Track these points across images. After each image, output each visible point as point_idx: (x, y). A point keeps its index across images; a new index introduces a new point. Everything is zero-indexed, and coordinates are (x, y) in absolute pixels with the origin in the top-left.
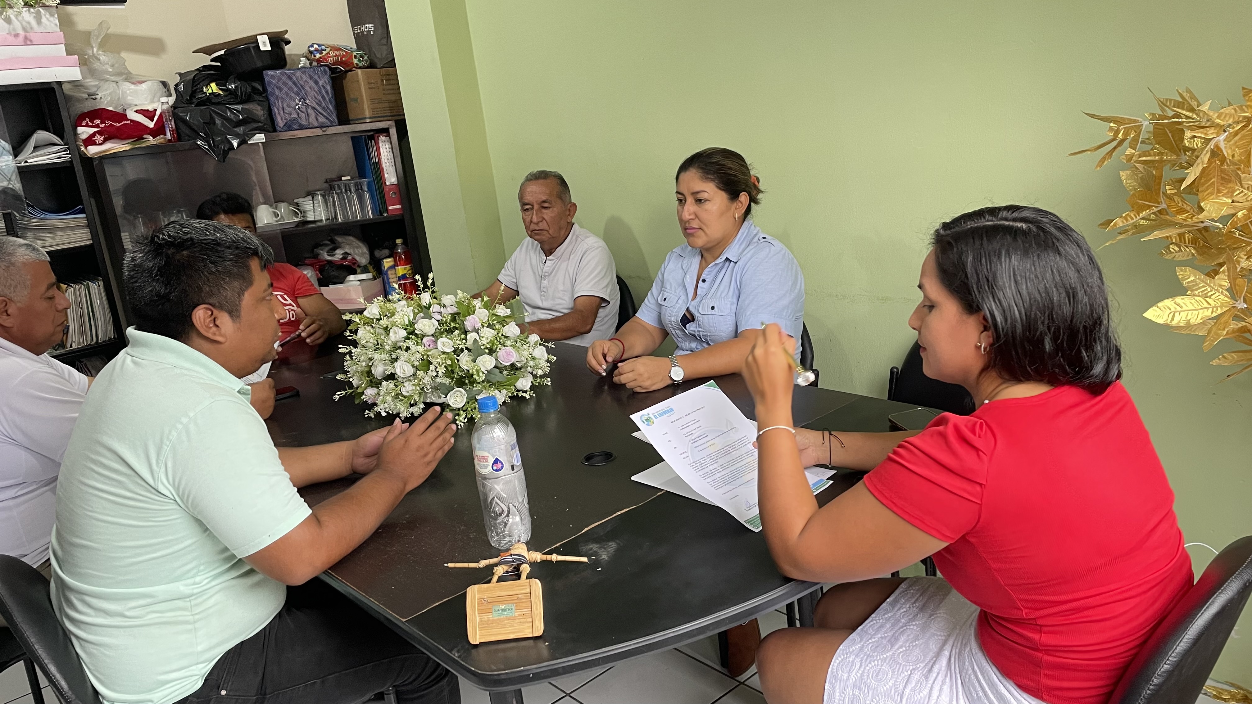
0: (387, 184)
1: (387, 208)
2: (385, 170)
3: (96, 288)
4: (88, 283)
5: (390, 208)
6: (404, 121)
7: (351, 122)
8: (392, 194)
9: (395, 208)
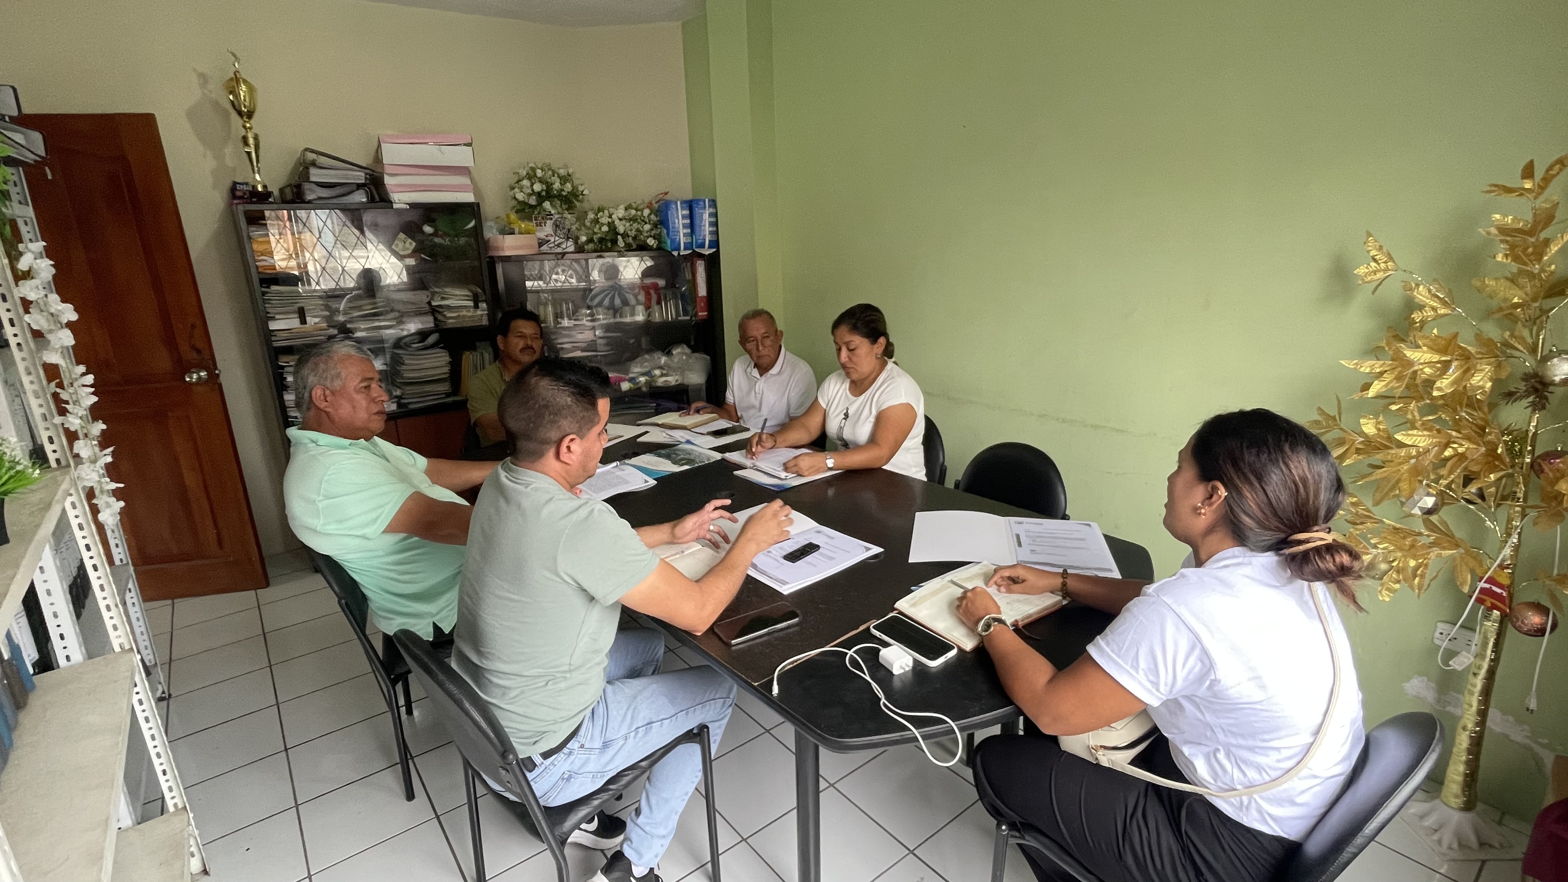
0: (699, 296)
1: (695, 314)
2: (698, 285)
5: (699, 314)
8: (702, 305)
9: (703, 314)
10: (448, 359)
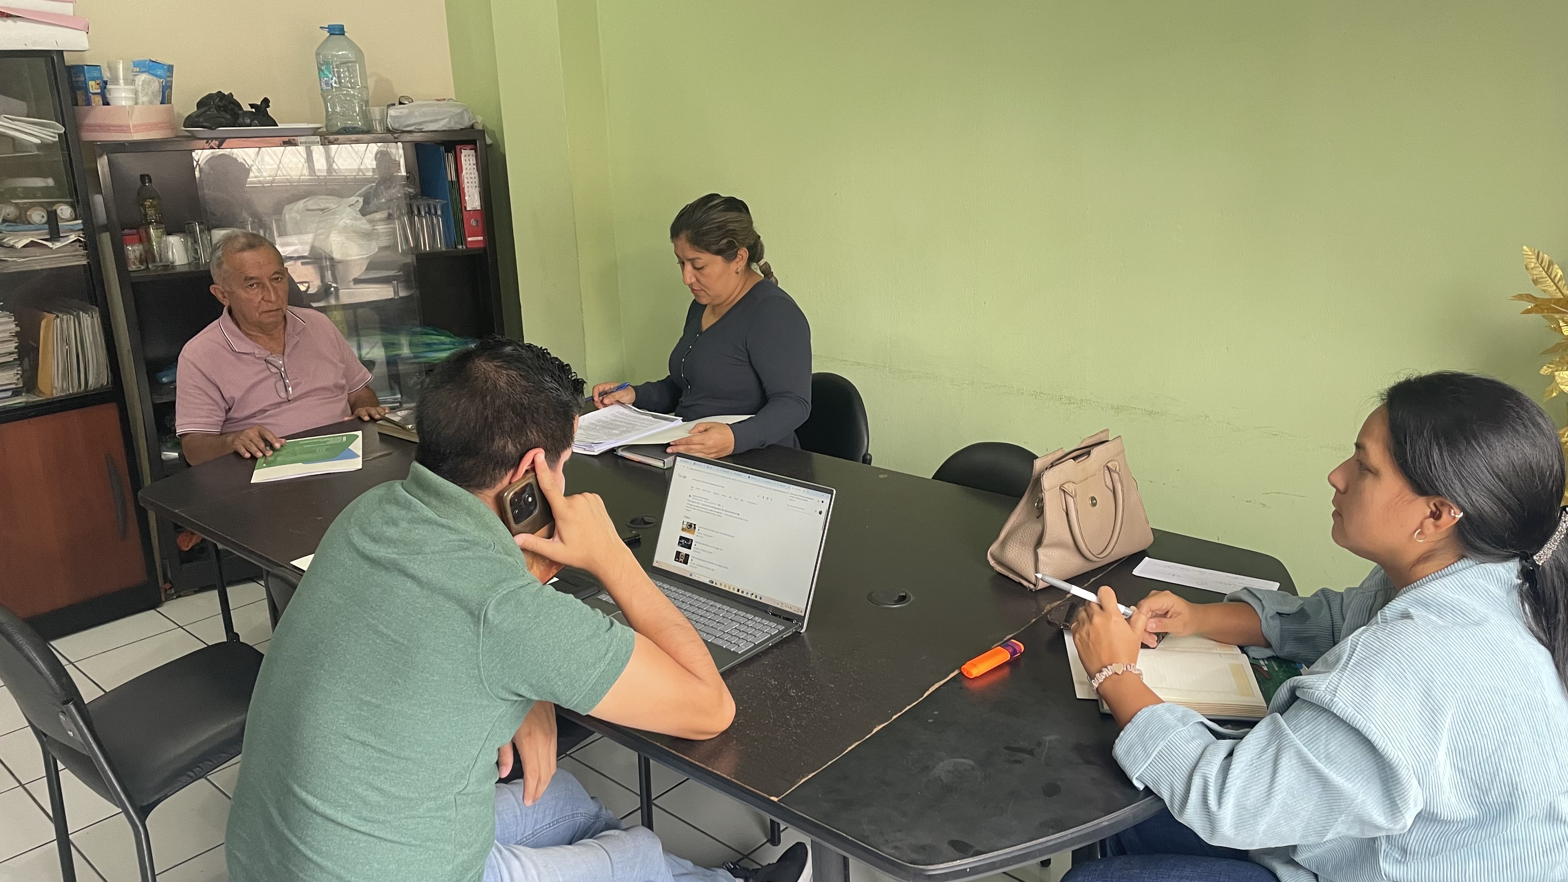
0: (468, 208)
1: (465, 239)
2: (466, 191)
3: (90, 322)
4: (79, 314)
5: (469, 239)
8: (473, 223)
9: (475, 239)
10: (13, 327)
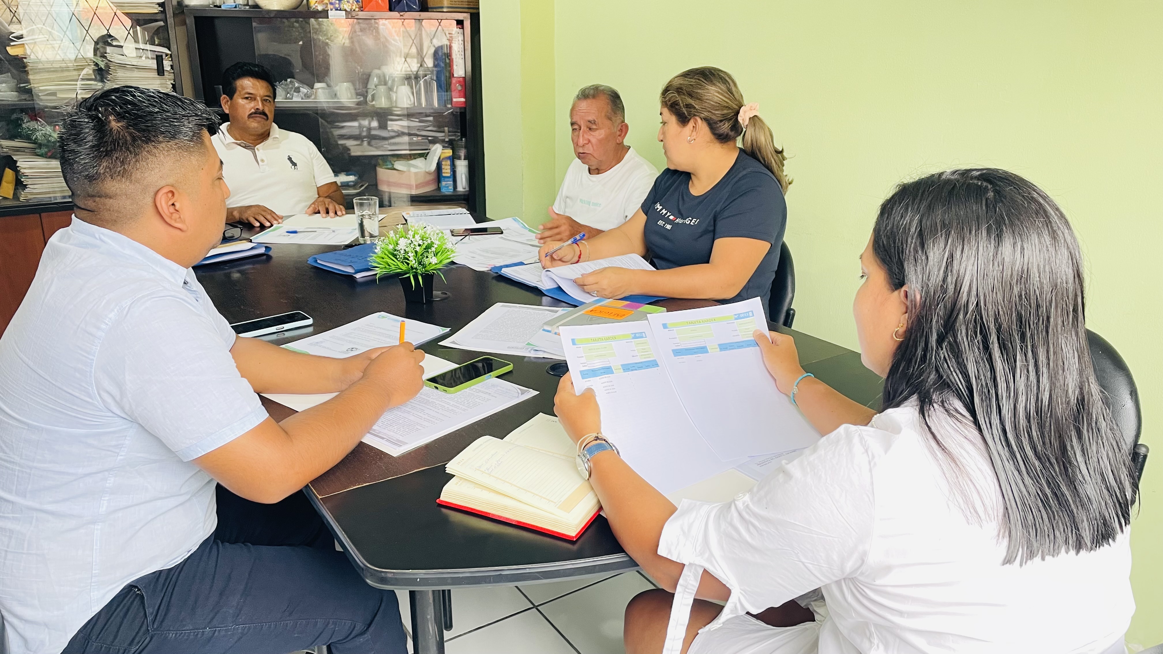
0: (455, 76)
1: (452, 100)
2: (454, 61)
5: (455, 100)
6: (478, 14)
7: (430, 10)
8: (459, 88)
9: (459, 101)
